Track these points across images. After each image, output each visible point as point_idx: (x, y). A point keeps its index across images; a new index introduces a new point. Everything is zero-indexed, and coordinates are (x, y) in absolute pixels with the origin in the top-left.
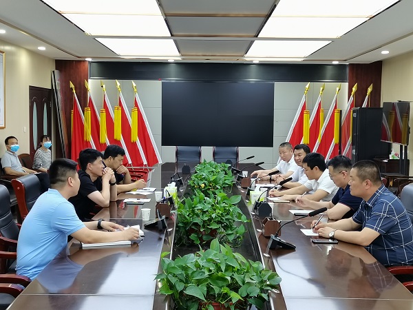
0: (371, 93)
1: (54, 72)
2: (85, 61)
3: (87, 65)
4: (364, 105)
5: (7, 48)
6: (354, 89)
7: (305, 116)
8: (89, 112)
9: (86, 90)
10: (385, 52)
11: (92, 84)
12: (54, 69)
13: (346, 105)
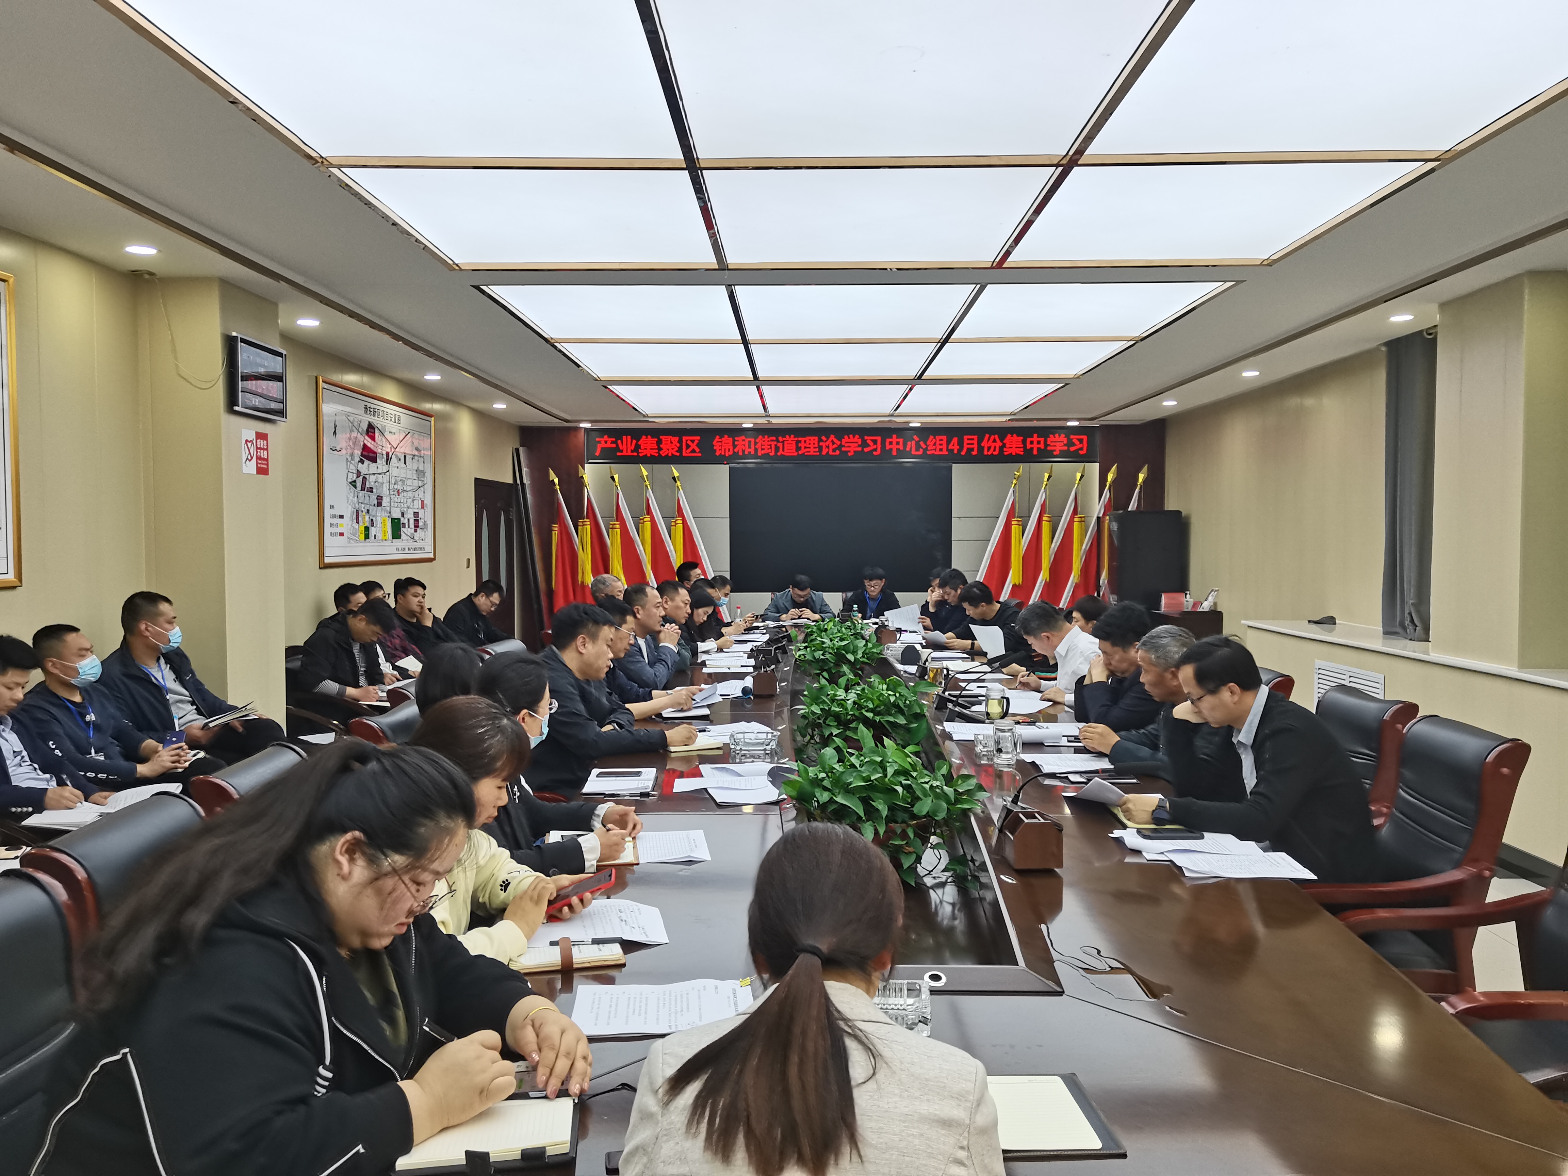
0: (1144, 482)
1: (517, 450)
2: (577, 429)
3: (582, 435)
4: (1133, 506)
5: (437, 407)
6: (1110, 477)
7: (1015, 529)
8: (587, 528)
9: (580, 484)
10: (1169, 403)
11: (590, 473)
12: (517, 446)
13: (1096, 508)
